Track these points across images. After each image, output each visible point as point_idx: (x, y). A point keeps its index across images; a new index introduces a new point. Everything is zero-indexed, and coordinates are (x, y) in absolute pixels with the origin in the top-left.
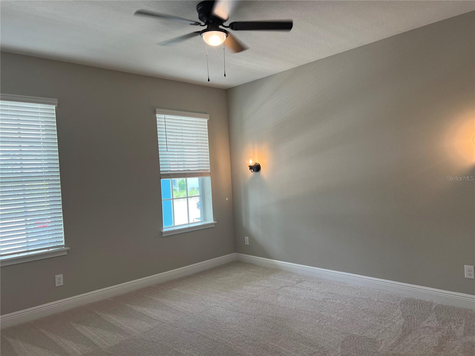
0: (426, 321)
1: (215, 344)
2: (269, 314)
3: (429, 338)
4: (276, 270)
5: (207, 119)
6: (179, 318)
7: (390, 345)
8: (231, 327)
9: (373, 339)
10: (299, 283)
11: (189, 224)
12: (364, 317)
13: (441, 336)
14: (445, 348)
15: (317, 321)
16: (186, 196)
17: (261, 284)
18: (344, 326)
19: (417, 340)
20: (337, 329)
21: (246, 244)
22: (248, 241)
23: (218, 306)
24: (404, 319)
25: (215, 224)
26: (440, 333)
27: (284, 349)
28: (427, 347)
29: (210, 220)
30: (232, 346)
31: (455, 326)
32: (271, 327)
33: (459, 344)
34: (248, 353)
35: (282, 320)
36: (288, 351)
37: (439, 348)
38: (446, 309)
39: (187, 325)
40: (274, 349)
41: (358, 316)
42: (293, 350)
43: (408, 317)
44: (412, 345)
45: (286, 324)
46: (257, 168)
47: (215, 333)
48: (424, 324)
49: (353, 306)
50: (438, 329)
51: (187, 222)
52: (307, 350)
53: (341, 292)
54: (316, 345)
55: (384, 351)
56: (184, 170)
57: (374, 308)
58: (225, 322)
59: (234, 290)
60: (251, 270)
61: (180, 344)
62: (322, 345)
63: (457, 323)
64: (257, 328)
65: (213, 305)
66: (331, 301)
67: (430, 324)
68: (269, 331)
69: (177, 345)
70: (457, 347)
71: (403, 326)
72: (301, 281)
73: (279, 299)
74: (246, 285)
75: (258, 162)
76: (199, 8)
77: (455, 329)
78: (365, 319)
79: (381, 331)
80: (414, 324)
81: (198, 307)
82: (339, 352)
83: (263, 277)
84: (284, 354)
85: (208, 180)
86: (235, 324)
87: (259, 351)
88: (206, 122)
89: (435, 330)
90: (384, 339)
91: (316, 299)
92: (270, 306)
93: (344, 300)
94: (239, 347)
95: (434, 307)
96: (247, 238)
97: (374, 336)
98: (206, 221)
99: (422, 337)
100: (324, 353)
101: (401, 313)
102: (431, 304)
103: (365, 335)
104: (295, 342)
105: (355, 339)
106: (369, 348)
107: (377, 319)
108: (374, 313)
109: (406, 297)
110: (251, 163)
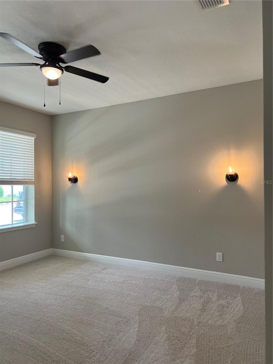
0: (193, 292)
1: (38, 323)
2: (82, 295)
3: (196, 303)
4: (86, 261)
5: (34, 138)
6: (4, 304)
7: (171, 311)
8: (52, 308)
9: (160, 308)
10: (104, 269)
11: (13, 224)
12: (152, 293)
13: (203, 302)
14: (207, 310)
15: (120, 297)
16: (11, 201)
17: (74, 272)
18: (140, 300)
19: (188, 305)
20: (134, 302)
21: (62, 241)
22: (63, 239)
23: (39, 292)
24: (179, 292)
25: (36, 225)
26: (202, 299)
27: (96, 321)
28: (195, 310)
29: (32, 221)
30: (53, 323)
31: (211, 294)
32: (85, 305)
33: (215, 306)
34: (67, 327)
35: (93, 299)
36: (99, 323)
37: (203, 310)
38: (205, 283)
39: (11, 310)
40: (88, 322)
41: (149, 292)
42: (103, 321)
43: (181, 290)
44: (185, 310)
45: (96, 302)
46: (74, 180)
47: (38, 314)
48: (192, 294)
49: (145, 284)
50: (201, 297)
51: (11, 223)
52: (113, 320)
53: (135, 275)
54: (120, 316)
55: (168, 315)
56: (11, 179)
57: (159, 286)
58: (45, 304)
59: (52, 278)
60: (65, 262)
61: (7, 326)
62: (125, 315)
63: (213, 292)
64: (73, 306)
65: (34, 291)
66: (129, 282)
67: (196, 294)
68: (83, 308)
69: (4, 327)
70: (214, 308)
71: (179, 297)
72: (105, 269)
73: (89, 283)
74: (62, 274)
75: (76, 175)
76: (41, 47)
77: (212, 296)
78: (154, 294)
79: (165, 301)
80: (186, 295)
81: (21, 293)
82: (137, 319)
83: (75, 266)
84: (97, 325)
85: (32, 188)
86: (55, 305)
87: (76, 325)
88: (33, 140)
89: (199, 297)
90: (168, 307)
91: (118, 281)
92: (83, 289)
93: (138, 281)
94: (59, 323)
95: (197, 282)
96: (62, 236)
97: (161, 305)
98: (27, 222)
99: (191, 303)
100: (127, 321)
101: (177, 288)
102: (196, 280)
103: (154, 305)
104: (104, 314)
105: (148, 308)
106: (158, 314)
107: (161, 293)
108: (160, 289)
109: (179, 276)
110: (71, 175)
